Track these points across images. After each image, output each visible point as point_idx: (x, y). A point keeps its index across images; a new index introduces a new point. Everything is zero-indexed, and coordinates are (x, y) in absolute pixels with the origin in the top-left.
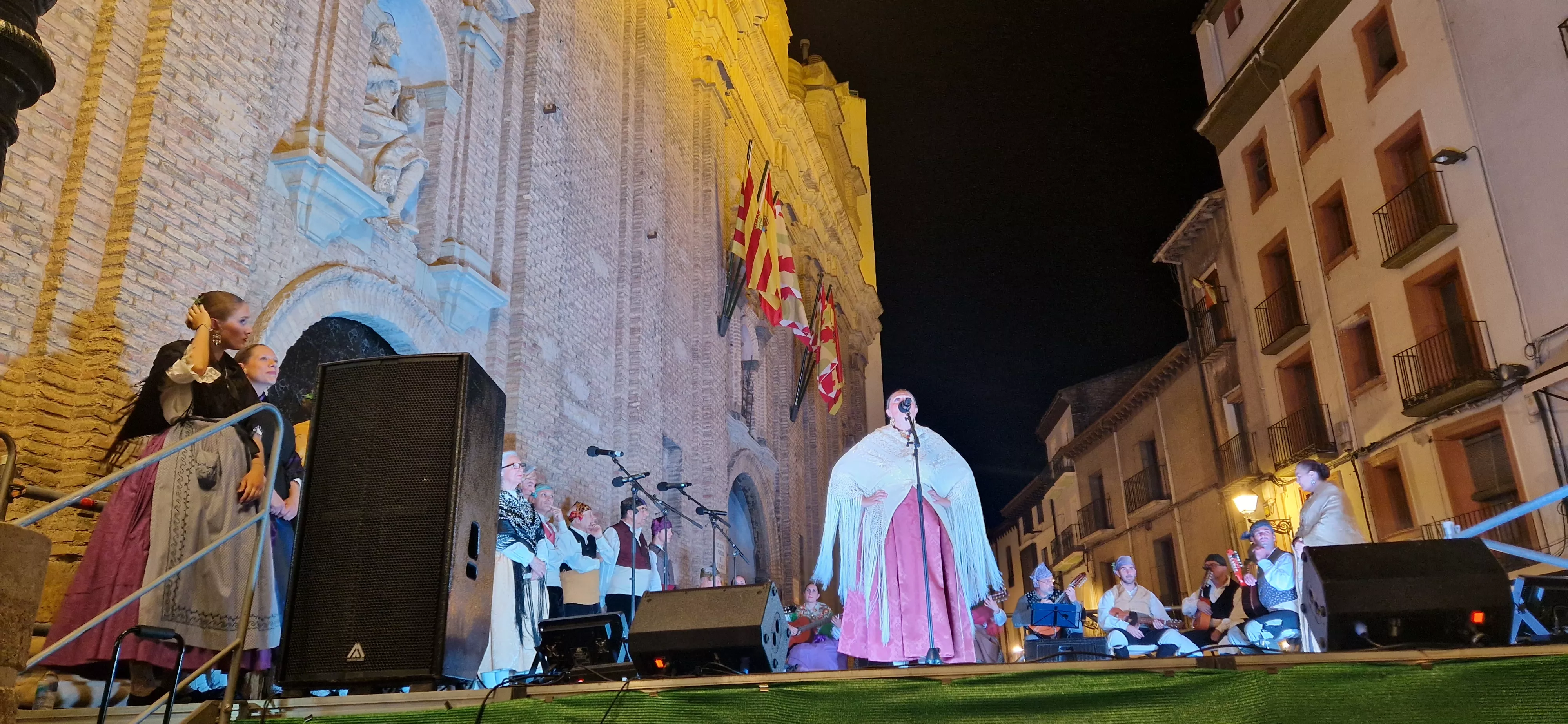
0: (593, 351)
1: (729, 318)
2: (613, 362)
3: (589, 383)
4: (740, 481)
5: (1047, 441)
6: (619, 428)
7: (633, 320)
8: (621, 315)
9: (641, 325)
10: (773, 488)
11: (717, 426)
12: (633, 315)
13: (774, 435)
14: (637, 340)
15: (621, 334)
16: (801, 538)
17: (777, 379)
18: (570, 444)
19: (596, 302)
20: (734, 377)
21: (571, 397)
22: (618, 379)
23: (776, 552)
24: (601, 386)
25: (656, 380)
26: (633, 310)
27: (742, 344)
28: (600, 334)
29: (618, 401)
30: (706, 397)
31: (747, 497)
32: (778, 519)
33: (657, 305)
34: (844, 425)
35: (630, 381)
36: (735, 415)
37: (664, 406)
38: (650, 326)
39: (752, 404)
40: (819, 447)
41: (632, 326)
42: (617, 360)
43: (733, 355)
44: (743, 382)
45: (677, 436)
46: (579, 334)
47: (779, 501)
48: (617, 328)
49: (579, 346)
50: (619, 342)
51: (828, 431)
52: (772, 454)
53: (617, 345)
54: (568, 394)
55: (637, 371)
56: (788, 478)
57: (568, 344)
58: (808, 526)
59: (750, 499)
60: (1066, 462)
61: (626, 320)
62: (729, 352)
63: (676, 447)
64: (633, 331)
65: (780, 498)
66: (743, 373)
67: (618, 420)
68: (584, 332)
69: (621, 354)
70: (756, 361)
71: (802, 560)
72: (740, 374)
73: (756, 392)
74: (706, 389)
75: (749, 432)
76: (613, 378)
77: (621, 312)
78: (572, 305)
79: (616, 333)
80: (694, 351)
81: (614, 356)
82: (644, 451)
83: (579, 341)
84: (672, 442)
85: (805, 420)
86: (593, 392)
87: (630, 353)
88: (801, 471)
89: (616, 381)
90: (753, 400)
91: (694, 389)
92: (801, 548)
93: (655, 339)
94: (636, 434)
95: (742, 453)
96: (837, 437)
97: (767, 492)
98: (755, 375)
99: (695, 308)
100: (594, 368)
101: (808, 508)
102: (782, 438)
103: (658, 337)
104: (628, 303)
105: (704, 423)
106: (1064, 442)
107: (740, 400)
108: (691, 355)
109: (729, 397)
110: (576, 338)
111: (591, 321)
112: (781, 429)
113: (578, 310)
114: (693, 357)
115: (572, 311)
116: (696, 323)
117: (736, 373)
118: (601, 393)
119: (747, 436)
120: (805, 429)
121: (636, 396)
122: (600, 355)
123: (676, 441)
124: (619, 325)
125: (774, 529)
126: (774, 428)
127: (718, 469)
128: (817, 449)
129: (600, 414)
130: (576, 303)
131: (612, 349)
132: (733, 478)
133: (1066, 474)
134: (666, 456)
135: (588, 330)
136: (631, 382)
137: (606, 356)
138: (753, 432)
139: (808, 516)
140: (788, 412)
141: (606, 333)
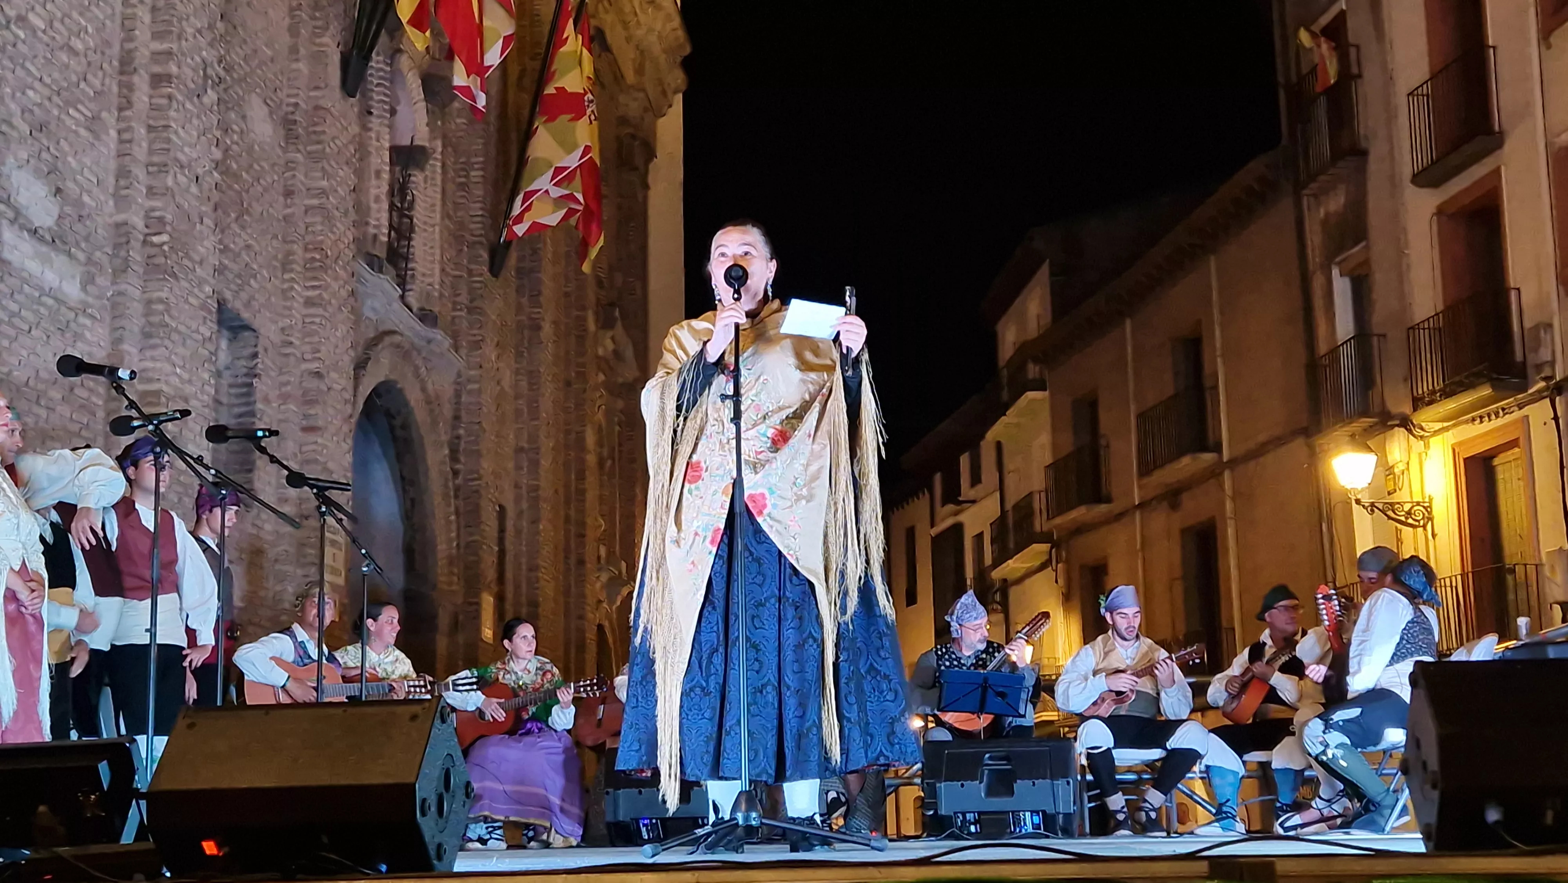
0: (69, 122)
1: (367, 58)
2: (113, 146)
3: (58, 191)
4: (379, 396)
5: (999, 327)
6: (123, 287)
7: (156, 56)
8: (131, 46)
9: (174, 69)
10: (447, 411)
11: (335, 286)
12: (157, 46)
13: (455, 303)
14: (164, 101)
15: (130, 87)
16: (502, 510)
17: (462, 186)
18: (16, 321)
19: (75, 15)
20: (374, 182)
21: (18, 219)
22: (122, 183)
23: (450, 541)
24: (86, 198)
25: (206, 186)
26: (157, 36)
27: (393, 112)
28: (83, 85)
29: (121, 229)
30: (313, 224)
31: (392, 429)
32: (456, 473)
33: (211, 27)
34: (600, 283)
35: (150, 189)
36: (373, 262)
37: (221, 242)
38: (194, 70)
39: (410, 239)
40: (547, 329)
41: (157, 69)
42: (121, 142)
43: (373, 135)
44: (391, 193)
45: (248, 305)
46: (37, 85)
47: (458, 437)
48: (122, 73)
49: (36, 109)
50: (125, 104)
51: (567, 295)
52: (447, 342)
53: (120, 109)
54: (11, 214)
55: (163, 168)
56: (479, 391)
57: (13, 106)
58: (517, 486)
59: (399, 433)
60: (1033, 371)
61: (142, 56)
62: (365, 128)
63: (247, 328)
64: (157, 80)
65: (461, 432)
66: (391, 171)
67: (121, 270)
68: (47, 80)
69: (129, 129)
70: (422, 148)
71: (502, 553)
72: (386, 176)
73: (420, 214)
74: (313, 207)
75: (402, 297)
76: (112, 180)
77: (131, 39)
78: (21, 19)
79: (120, 85)
80: (288, 125)
81: (113, 133)
82: (175, 336)
83: (39, 101)
84: (238, 316)
85: (520, 272)
86: (68, 209)
87: (150, 128)
88: (507, 379)
89: (117, 188)
90: (412, 229)
91: (287, 206)
92: (502, 530)
93: (205, 100)
94: (160, 301)
95: (388, 340)
96: (584, 308)
97: (434, 423)
98: (417, 177)
99: (293, 30)
100: (70, 159)
101: (519, 450)
102: (470, 310)
103: (211, 96)
104: (147, 19)
105: (307, 279)
106: (1033, 330)
107: (385, 231)
108: (282, 132)
109: (361, 223)
110: (30, 93)
111: (64, 57)
112: (471, 291)
113: (34, 30)
114: (287, 138)
115: (22, 34)
116: (294, 66)
117: (378, 174)
118: (84, 213)
119: (398, 305)
120: (519, 291)
121: (161, 219)
122: (83, 132)
123: (246, 315)
124: (126, 65)
125: (446, 496)
126: (454, 287)
127: (334, 375)
128: (542, 335)
129: (81, 256)
130: (31, 17)
131: (109, 118)
132: (366, 390)
133: (1031, 395)
134: (224, 344)
135: (56, 75)
136: (151, 192)
137: (97, 137)
138: (411, 298)
139: (518, 468)
140: (485, 255)
141: (97, 83)
